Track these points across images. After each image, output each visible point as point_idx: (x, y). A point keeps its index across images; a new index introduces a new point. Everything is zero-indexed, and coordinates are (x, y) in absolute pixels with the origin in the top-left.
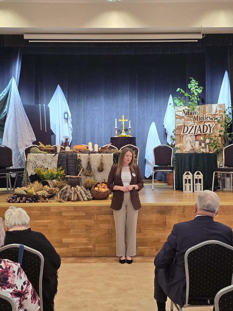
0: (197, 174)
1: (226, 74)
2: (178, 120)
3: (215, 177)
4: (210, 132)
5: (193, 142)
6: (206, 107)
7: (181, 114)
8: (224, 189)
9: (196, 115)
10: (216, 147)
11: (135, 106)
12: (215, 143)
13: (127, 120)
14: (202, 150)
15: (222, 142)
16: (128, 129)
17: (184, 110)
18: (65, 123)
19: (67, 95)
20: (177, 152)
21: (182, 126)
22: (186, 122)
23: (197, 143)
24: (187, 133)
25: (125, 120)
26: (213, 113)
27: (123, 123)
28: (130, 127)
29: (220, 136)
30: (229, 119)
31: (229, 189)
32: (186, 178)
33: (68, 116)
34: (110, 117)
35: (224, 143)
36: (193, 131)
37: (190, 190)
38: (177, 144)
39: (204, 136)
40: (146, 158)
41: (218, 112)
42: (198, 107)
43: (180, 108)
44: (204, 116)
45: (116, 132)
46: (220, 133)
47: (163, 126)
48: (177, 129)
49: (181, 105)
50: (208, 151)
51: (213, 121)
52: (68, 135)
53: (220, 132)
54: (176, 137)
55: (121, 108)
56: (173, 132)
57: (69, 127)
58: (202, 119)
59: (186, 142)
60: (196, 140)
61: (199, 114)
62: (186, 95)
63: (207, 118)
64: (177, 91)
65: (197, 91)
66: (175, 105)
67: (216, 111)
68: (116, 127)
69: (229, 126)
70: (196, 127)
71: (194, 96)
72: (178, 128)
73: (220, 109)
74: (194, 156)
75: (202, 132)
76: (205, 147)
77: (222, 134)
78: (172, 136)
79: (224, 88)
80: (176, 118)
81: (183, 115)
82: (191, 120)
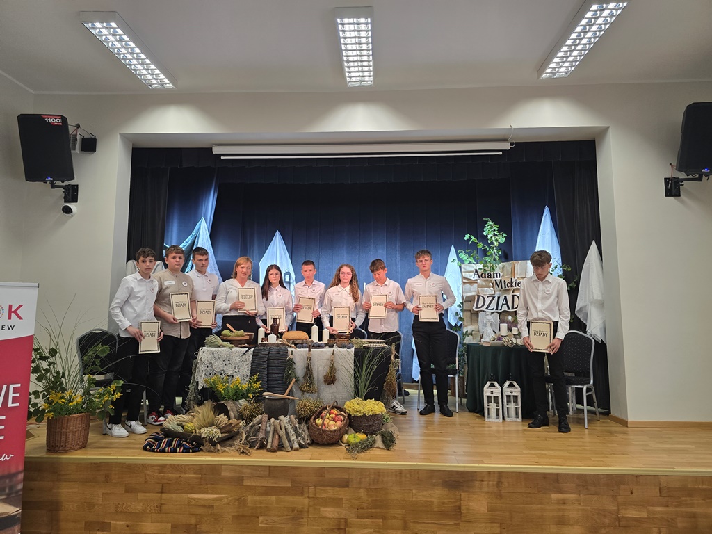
0: (509, 386)
1: (547, 213)
2: (467, 286)
5: (496, 325)
6: (516, 265)
7: (472, 276)
9: (499, 279)
11: (396, 263)
14: (514, 340)
17: (476, 270)
19: (290, 246)
20: (468, 340)
21: (474, 296)
22: (482, 290)
23: (504, 326)
24: (483, 309)
32: (491, 395)
33: (290, 279)
36: (494, 305)
37: (498, 415)
38: (466, 326)
42: (501, 265)
43: (470, 266)
44: (514, 280)
48: (466, 301)
49: (470, 263)
54: (465, 314)
56: (459, 306)
58: (509, 285)
59: (485, 325)
60: (502, 321)
61: (503, 276)
62: (480, 245)
63: (519, 283)
64: (466, 238)
65: (496, 240)
66: (461, 261)
70: (499, 298)
71: (493, 248)
72: (469, 300)
74: (501, 352)
75: (511, 308)
78: (457, 313)
79: (544, 234)
80: (464, 283)
81: (475, 278)
82: (489, 287)
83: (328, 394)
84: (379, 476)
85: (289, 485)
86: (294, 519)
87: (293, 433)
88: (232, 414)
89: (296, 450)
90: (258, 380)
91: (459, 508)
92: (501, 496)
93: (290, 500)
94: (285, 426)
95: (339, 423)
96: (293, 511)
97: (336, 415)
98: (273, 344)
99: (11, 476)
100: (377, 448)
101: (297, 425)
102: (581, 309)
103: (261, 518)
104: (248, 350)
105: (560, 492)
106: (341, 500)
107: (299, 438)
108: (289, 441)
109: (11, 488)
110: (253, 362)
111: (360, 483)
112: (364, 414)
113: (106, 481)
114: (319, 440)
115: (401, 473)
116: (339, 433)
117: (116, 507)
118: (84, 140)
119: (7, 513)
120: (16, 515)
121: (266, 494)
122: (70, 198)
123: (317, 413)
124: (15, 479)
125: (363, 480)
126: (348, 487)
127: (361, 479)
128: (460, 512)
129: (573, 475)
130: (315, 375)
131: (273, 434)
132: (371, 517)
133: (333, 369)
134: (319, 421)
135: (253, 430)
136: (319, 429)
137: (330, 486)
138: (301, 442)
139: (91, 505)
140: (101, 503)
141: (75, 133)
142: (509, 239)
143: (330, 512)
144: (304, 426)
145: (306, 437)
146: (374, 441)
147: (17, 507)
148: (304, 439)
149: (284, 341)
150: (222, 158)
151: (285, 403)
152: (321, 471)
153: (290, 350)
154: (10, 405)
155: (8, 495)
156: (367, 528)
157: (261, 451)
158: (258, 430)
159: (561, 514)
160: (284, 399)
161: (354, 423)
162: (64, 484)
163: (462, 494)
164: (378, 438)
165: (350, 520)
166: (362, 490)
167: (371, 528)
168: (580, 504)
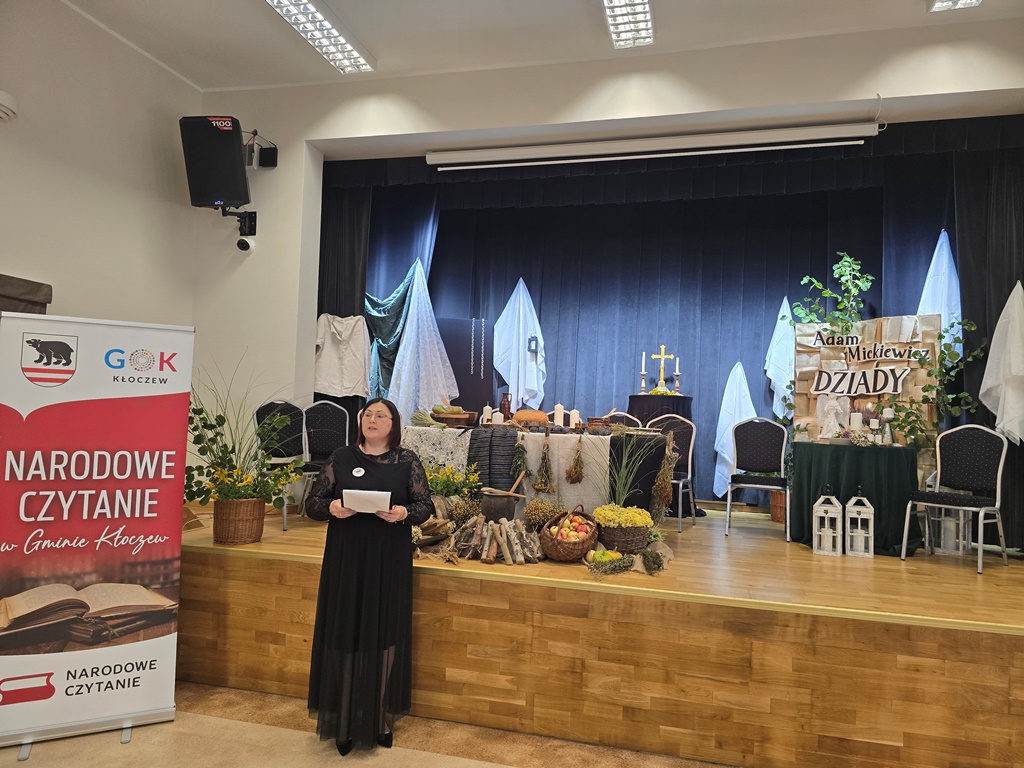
0: (856, 504)
1: (943, 239)
2: (804, 357)
3: (911, 516)
4: (895, 389)
5: (845, 414)
6: (884, 323)
7: (811, 342)
8: (939, 551)
9: (855, 345)
10: (912, 431)
11: (694, 324)
12: (910, 420)
13: (672, 357)
14: (871, 437)
15: (931, 418)
16: (675, 378)
17: (819, 333)
18: (532, 361)
19: (538, 300)
20: (799, 438)
21: (813, 373)
22: (826, 363)
23: (857, 417)
25: (667, 356)
26: (906, 337)
27: (662, 362)
28: (677, 373)
29: (926, 400)
30: (954, 355)
31: (954, 553)
32: (824, 515)
33: (536, 346)
34: (631, 350)
35: (936, 421)
36: (844, 386)
37: (834, 546)
38: (798, 417)
39: (876, 400)
40: (717, 447)
41: (920, 336)
42: (859, 324)
43: (810, 327)
44: (879, 346)
45: (643, 385)
46: (926, 394)
47: (762, 372)
49: (811, 321)
50: (887, 440)
51: (904, 361)
52: (536, 389)
53: (925, 390)
54: (798, 399)
55: (660, 328)
56: (789, 387)
57: (539, 370)
58: (871, 355)
59: (826, 414)
60: (853, 410)
61: (862, 341)
62: (827, 293)
63: (887, 351)
64: (803, 283)
65: (856, 286)
66: (796, 319)
67: (915, 334)
68: (643, 372)
69: (952, 373)
70: (853, 375)
71: (849, 298)
72: (804, 377)
73: (925, 328)
74: (847, 454)
75: (871, 390)
76: (881, 431)
77: (930, 397)
78: (785, 397)
79: (936, 275)
80: (798, 352)
81: (817, 345)
82: (840, 359)
83: (571, 496)
84: (631, 606)
85: (507, 607)
86: (512, 652)
87: (517, 541)
88: (439, 512)
89: (521, 564)
90: (476, 471)
91: (749, 661)
92: (814, 651)
93: (508, 627)
94: (507, 532)
95: (582, 534)
96: (512, 641)
97: (580, 524)
98: (498, 426)
99: (167, 562)
100: (635, 571)
101: (524, 532)
102: (989, 392)
103: (469, 647)
104: (464, 432)
105: (912, 653)
106: (577, 633)
107: (526, 549)
108: (512, 553)
109: (166, 577)
110: (470, 448)
111: (604, 613)
112: (620, 525)
113: (280, 582)
114: (554, 554)
115: (663, 605)
116: (581, 547)
117: (292, 616)
118: (262, 151)
119: (162, 606)
120: (172, 610)
121: (477, 616)
122: (247, 230)
123: (553, 519)
124: (170, 567)
125: (608, 609)
126: (586, 616)
127: (605, 607)
128: (750, 666)
129: (935, 630)
130: (554, 468)
131: (491, 540)
132: (618, 660)
133: (579, 463)
134: (554, 530)
135: (464, 534)
136: (552, 540)
137: (563, 614)
138: (528, 554)
139: (262, 611)
140: (273, 609)
141: (251, 142)
142: (877, 285)
143: (561, 649)
144: (535, 535)
145: (535, 549)
146: (632, 563)
147: (173, 600)
148: (532, 551)
149: (513, 422)
150: (439, 169)
151: (509, 502)
152: (550, 592)
153: (520, 433)
154: (164, 476)
155: (163, 584)
156: (613, 675)
157: (474, 562)
158: (471, 535)
159: (911, 685)
160: (509, 496)
161: (604, 536)
162: (232, 583)
163: (755, 642)
164: (638, 560)
165: (588, 662)
166: (606, 623)
167: (618, 676)
168: (944, 674)
